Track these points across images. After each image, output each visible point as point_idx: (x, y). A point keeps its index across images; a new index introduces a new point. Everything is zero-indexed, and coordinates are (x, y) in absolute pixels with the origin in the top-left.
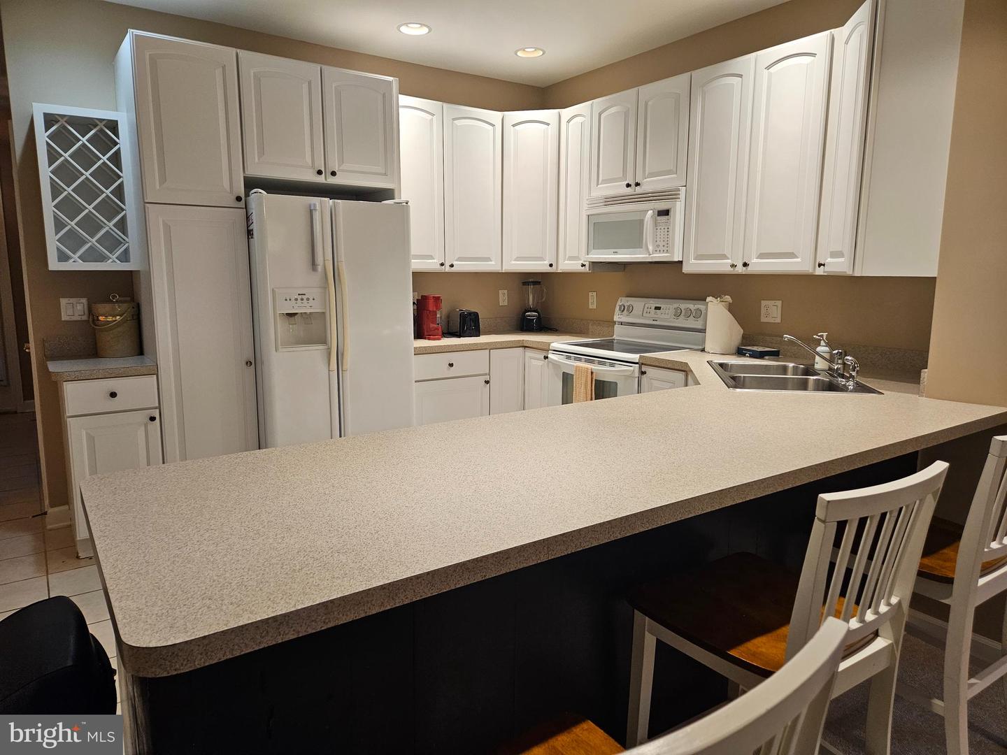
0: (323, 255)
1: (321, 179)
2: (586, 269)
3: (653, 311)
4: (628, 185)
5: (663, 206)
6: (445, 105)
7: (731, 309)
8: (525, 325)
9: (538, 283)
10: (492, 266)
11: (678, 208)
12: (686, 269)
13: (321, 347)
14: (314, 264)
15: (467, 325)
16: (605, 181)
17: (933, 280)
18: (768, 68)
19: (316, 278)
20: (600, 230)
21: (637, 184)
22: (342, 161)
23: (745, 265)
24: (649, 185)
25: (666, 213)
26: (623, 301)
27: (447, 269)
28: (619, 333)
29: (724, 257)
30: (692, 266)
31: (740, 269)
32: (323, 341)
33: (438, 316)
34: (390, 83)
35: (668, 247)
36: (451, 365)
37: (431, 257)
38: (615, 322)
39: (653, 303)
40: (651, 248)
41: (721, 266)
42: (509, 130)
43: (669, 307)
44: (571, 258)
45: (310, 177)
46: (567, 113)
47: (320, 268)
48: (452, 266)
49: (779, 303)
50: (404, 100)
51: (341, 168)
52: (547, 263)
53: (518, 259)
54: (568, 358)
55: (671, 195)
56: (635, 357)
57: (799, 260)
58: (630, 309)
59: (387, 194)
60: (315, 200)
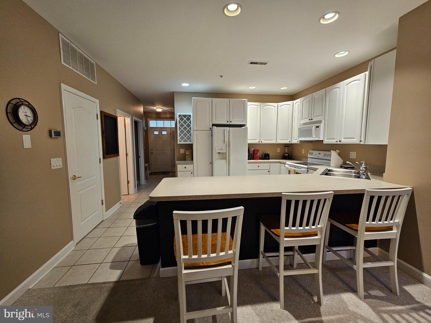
0: (226, 140)
1: (228, 123)
2: (299, 143)
3: (318, 154)
4: (309, 120)
5: (317, 125)
6: (261, 103)
7: (339, 154)
8: (285, 158)
9: (289, 146)
10: (273, 142)
11: (322, 126)
12: (324, 142)
13: (225, 160)
14: (224, 142)
15: (266, 157)
16: (304, 119)
17: (387, 145)
18: (347, 85)
19: (224, 145)
20: (302, 132)
21: (311, 119)
22: (233, 119)
23: (340, 141)
24: (314, 120)
25: (318, 127)
26: (311, 151)
27: (261, 143)
28: (309, 161)
29: (334, 139)
30: (326, 141)
31: (339, 143)
33: (258, 154)
34: (245, 100)
35: (319, 137)
36: (259, 166)
37: (256, 140)
38: (308, 157)
39: (319, 152)
40: (314, 137)
41: (333, 142)
42: (279, 107)
43: (322, 153)
44: (295, 140)
45: (226, 123)
46: (295, 102)
47: (225, 143)
48: (262, 142)
49: (355, 153)
50: (249, 103)
51: (233, 120)
52: (289, 141)
53: (281, 140)
54: (290, 166)
55: (320, 122)
56: (306, 166)
57: (355, 140)
58: (312, 154)
59: (244, 125)
60: (225, 128)
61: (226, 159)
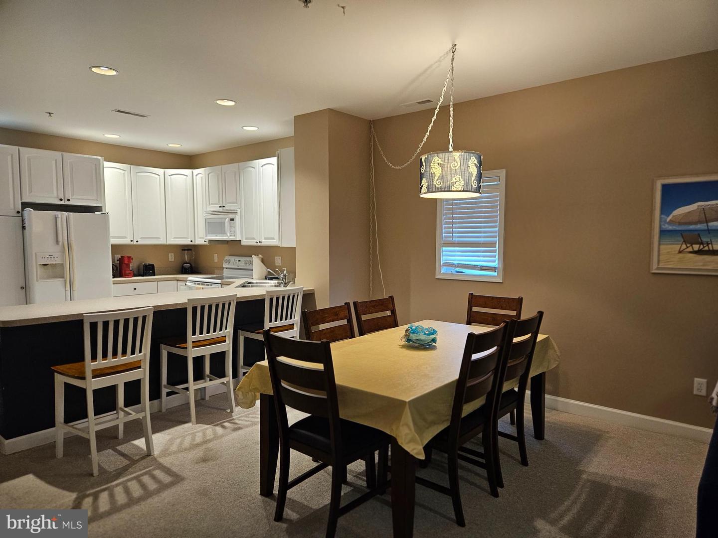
0: (63, 237)
1: (62, 203)
2: (207, 243)
3: (237, 262)
4: (220, 207)
5: (232, 216)
6: (132, 167)
7: (263, 261)
8: (184, 271)
9: (191, 250)
10: (162, 241)
11: (237, 218)
12: (243, 243)
13: (61, 279)
14: (57, 242)
15: (148, 270)
16: (212, 204)
18: (262, 166)
19: (58, 248)
20: (212, 226)
21: (223, 207)
22: (73, 195)
23: (260, 242)
24: (228, 207)
25: (232, 220)
26: (227, 258)
27: (135, 243)
28: (226, 273)
29: (254, 239)
30: (245, 242)
31: (259, 244)
32: (62, 276)
33: (131, 266)
34: (99, 158)
35: (234, 234)
36: (135, 289)
37: (126, 237)
38: (224, 268)
39: (238, 258)
40: (229, 234)
41: (252, 243)
42: (168, 178)
43: (243, 259)
44: (201, 238)
45: (57, 202)
46: (196, 171)
47: (60, 243)
48: (137, 241)
49: (280, 258)
50: (107, 164)
51: (73, 197)
52: (190, 240)
53: (175, 238)
54: (195, 284)
55: (234, 212)
58: (229, 262)
59: (98, 209)
60: (58, 213)
61: (63, 277)
